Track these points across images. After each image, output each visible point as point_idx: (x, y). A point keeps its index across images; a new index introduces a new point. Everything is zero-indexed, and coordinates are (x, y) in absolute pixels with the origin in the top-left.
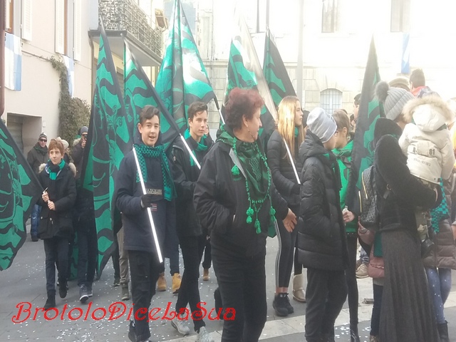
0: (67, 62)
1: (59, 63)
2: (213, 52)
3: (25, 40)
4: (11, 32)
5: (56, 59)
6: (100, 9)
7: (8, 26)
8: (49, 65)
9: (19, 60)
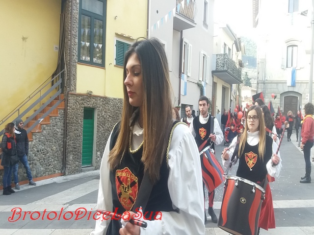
0: (203, 83)
1: (200, 84)
2: (265, 77)
3: (188, 76)
4: (183, 73)
5: (199, 83)
6: (217, 62)
7: (182, 71)
8: (196, 85)
9: (186, 84)
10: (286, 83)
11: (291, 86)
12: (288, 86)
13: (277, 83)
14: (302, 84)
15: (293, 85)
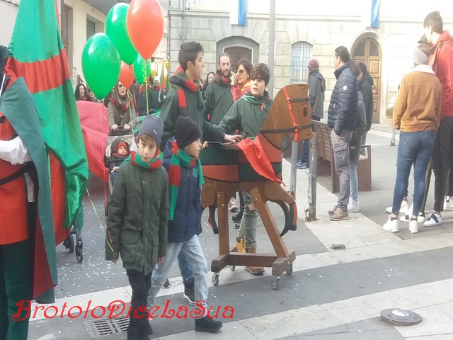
2: (185, 1)
10: (229, 17)
11: (239, 25)
12: (233, 25)
13: (210, 17)
14: (260, 21)
15: (242, 23)
